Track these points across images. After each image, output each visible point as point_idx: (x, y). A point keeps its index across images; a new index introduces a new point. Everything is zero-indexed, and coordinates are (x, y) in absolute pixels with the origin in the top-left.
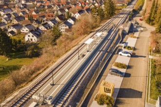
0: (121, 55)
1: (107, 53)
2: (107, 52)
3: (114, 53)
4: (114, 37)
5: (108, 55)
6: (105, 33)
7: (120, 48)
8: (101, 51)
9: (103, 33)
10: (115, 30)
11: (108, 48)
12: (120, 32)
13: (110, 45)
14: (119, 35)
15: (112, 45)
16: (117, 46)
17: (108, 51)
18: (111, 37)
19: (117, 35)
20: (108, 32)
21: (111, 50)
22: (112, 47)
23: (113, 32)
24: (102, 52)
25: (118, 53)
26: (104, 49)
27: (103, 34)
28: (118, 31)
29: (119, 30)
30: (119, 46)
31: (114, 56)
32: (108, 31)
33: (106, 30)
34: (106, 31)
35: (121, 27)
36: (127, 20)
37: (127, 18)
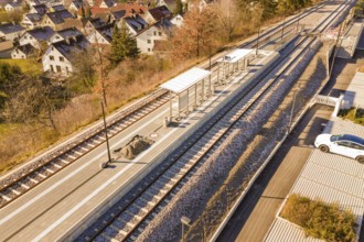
0: (324, 148)
1: (258, 138)
2: (262, 132)
3: (292, 140)
4: (301, 70)
5: (262, 145)
6: (269, 54)
7: (320, 114)
8: (232, 126)
9: (262, 52)
10: (305, 45)
12: (325, 53)
13: (280, 101)
14: (320, 62)
15: (287, 100)
16: (310, 104)
17: (268, 125)
18: (287, 68)
19: (314, 63)
20: (281, 52)
21: (279, 123)
22: (288, 109)
23: (298, 51)
24: (236, 131)
25: (310, 141)
26: (248, 119)
27: (259, 57)
28: (317, 50)
29: (321, 45)
30: (316, 106)
31: (294, 153)
32: (281, 46)
33: (273, 43)
34: (272, 46)
35: (329, 36)
36: (349, 17)
37: (346, 14)
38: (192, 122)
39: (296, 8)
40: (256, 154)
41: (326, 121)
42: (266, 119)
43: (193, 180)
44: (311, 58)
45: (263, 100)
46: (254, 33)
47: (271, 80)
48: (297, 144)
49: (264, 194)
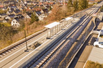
0: (97, 46)
1: (75, 43)
2: (77, 41)
5: (77, 45)
6: (77, 20)
7: (94, 36)
8: (67, 39)
9: (75, 19)
10: (87, 17)
11: (79, 35)
12: (94, 19)
13: (82, 32)
14: (92, 22)
15: (84, 32)
16: (91, 33)
17: (78, 39)
18: (83, 23)
19: (91, 22)
21: (82, 38)
22: (85, 34)
23: (86, 19)
24: (68, 41)
25: (92, 44)
26: (72, 37)
28: (91, 19)
29: (92, 17)
30: (93, 34)
32: (80, 18)
33: (78, 17)
35: (94, 15)
36: (99, 11)
38: (55, 38)
39: (84, 9)
40: (75, 48)
41: (96, 38)
42: (78, 37)
43: (55, 56)
44: (90, 21)
45: (76, 32)
46: (72, 15)
47: (78, 27)
48: (88, 45)
49: (79, 61)
